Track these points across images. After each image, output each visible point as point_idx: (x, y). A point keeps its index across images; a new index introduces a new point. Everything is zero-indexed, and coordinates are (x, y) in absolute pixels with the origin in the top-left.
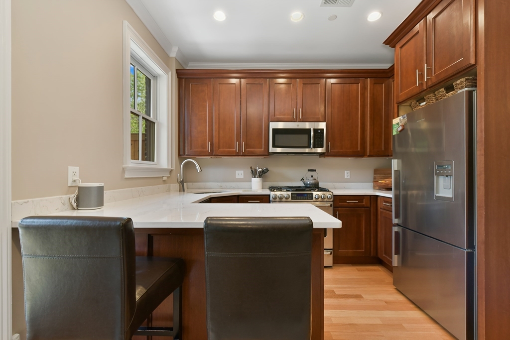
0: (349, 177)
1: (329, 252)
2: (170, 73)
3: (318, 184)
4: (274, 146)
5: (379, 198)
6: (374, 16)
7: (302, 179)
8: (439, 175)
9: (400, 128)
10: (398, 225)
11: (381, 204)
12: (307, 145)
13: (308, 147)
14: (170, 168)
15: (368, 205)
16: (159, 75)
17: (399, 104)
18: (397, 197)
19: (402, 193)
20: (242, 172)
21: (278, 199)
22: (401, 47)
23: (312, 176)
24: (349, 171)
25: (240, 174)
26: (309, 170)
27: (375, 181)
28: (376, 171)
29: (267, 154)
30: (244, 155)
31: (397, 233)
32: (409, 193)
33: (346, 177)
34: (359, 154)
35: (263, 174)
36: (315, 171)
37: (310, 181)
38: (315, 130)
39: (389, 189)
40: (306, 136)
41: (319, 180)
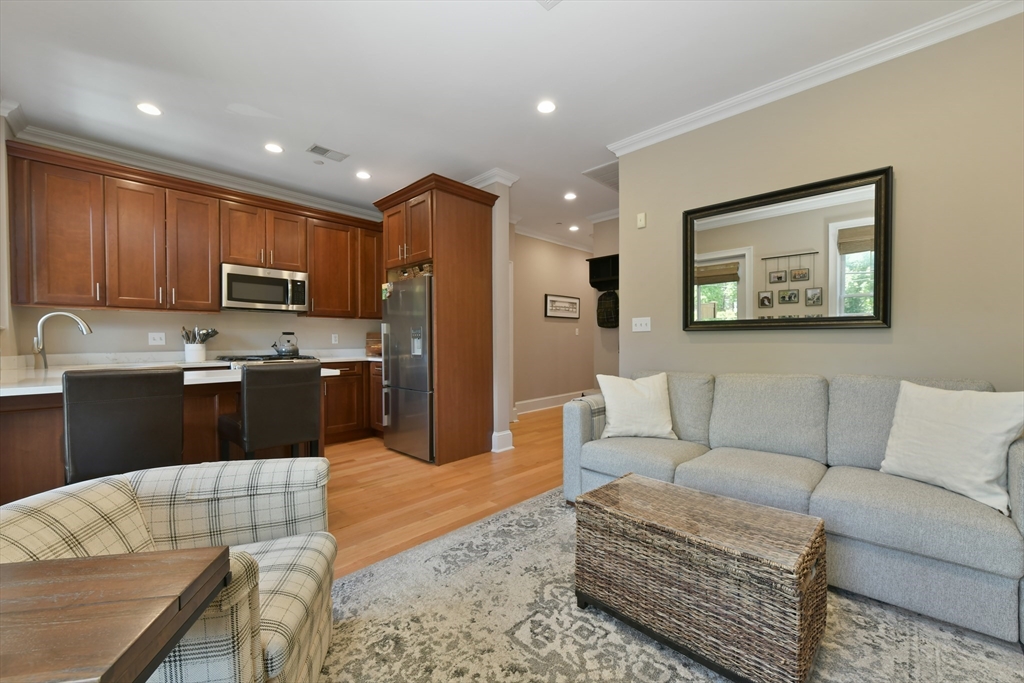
0: (337, 343)
3: (297, 351)
4: (230, 298)
5: (371, 364)
6: (363, 175)
7: (274, 345)
8: (414, 338)
9: (388, 295)
10: (387, 386)
11: (373, 370)
12: (282, 300)
13: (284, 303)
15: (361, 372)
17: (388, 270)
18: (386, 361)
19: (391, 357)
20: (163, 335)
22: (389, 216)
23: (289, 341)
24: (337, 335)
25: (157, 338)
26: (284, 333)
27: (368, 347)
28: (369, 335)
29: (217, 308)
30: (173, 308)
31: (386, 394)
32: (400, 357)
33: (333, 342)
34: (349, 315)
35: (208, 339)
36: (293, 334)
37: (285, 348)
38: (294, 282)
39: (380, 355)
40: (281, 289)
41: (298, 347)
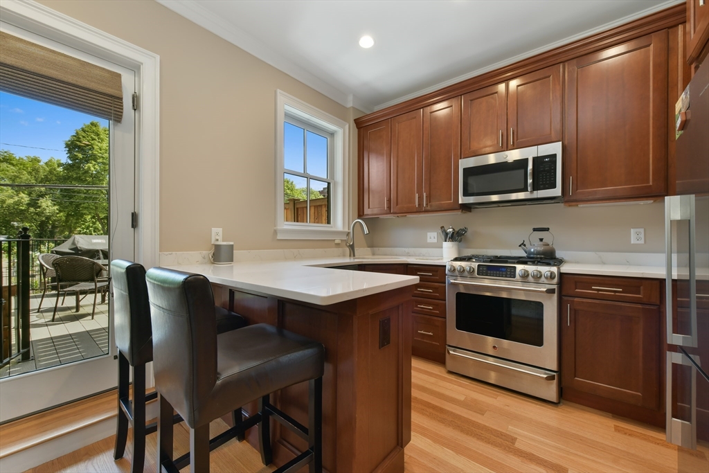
0: (642, 242)
1: (546, 374)
2: (347, 126)
4: (466, 194)
7: (522, 245)
13: (525, 189)
14: (347, 230)
16: (336, 131)
21: (457, 273)
23: (541, 240)
24: (642, 230)
25: (432, 236)
26: (535, 230)
29: (456, 206)
33: (633, 241)
35: (457, 236)
36: (547, 230)
37: (537, 248)
38: (537, 160)
40: (515, 174)
